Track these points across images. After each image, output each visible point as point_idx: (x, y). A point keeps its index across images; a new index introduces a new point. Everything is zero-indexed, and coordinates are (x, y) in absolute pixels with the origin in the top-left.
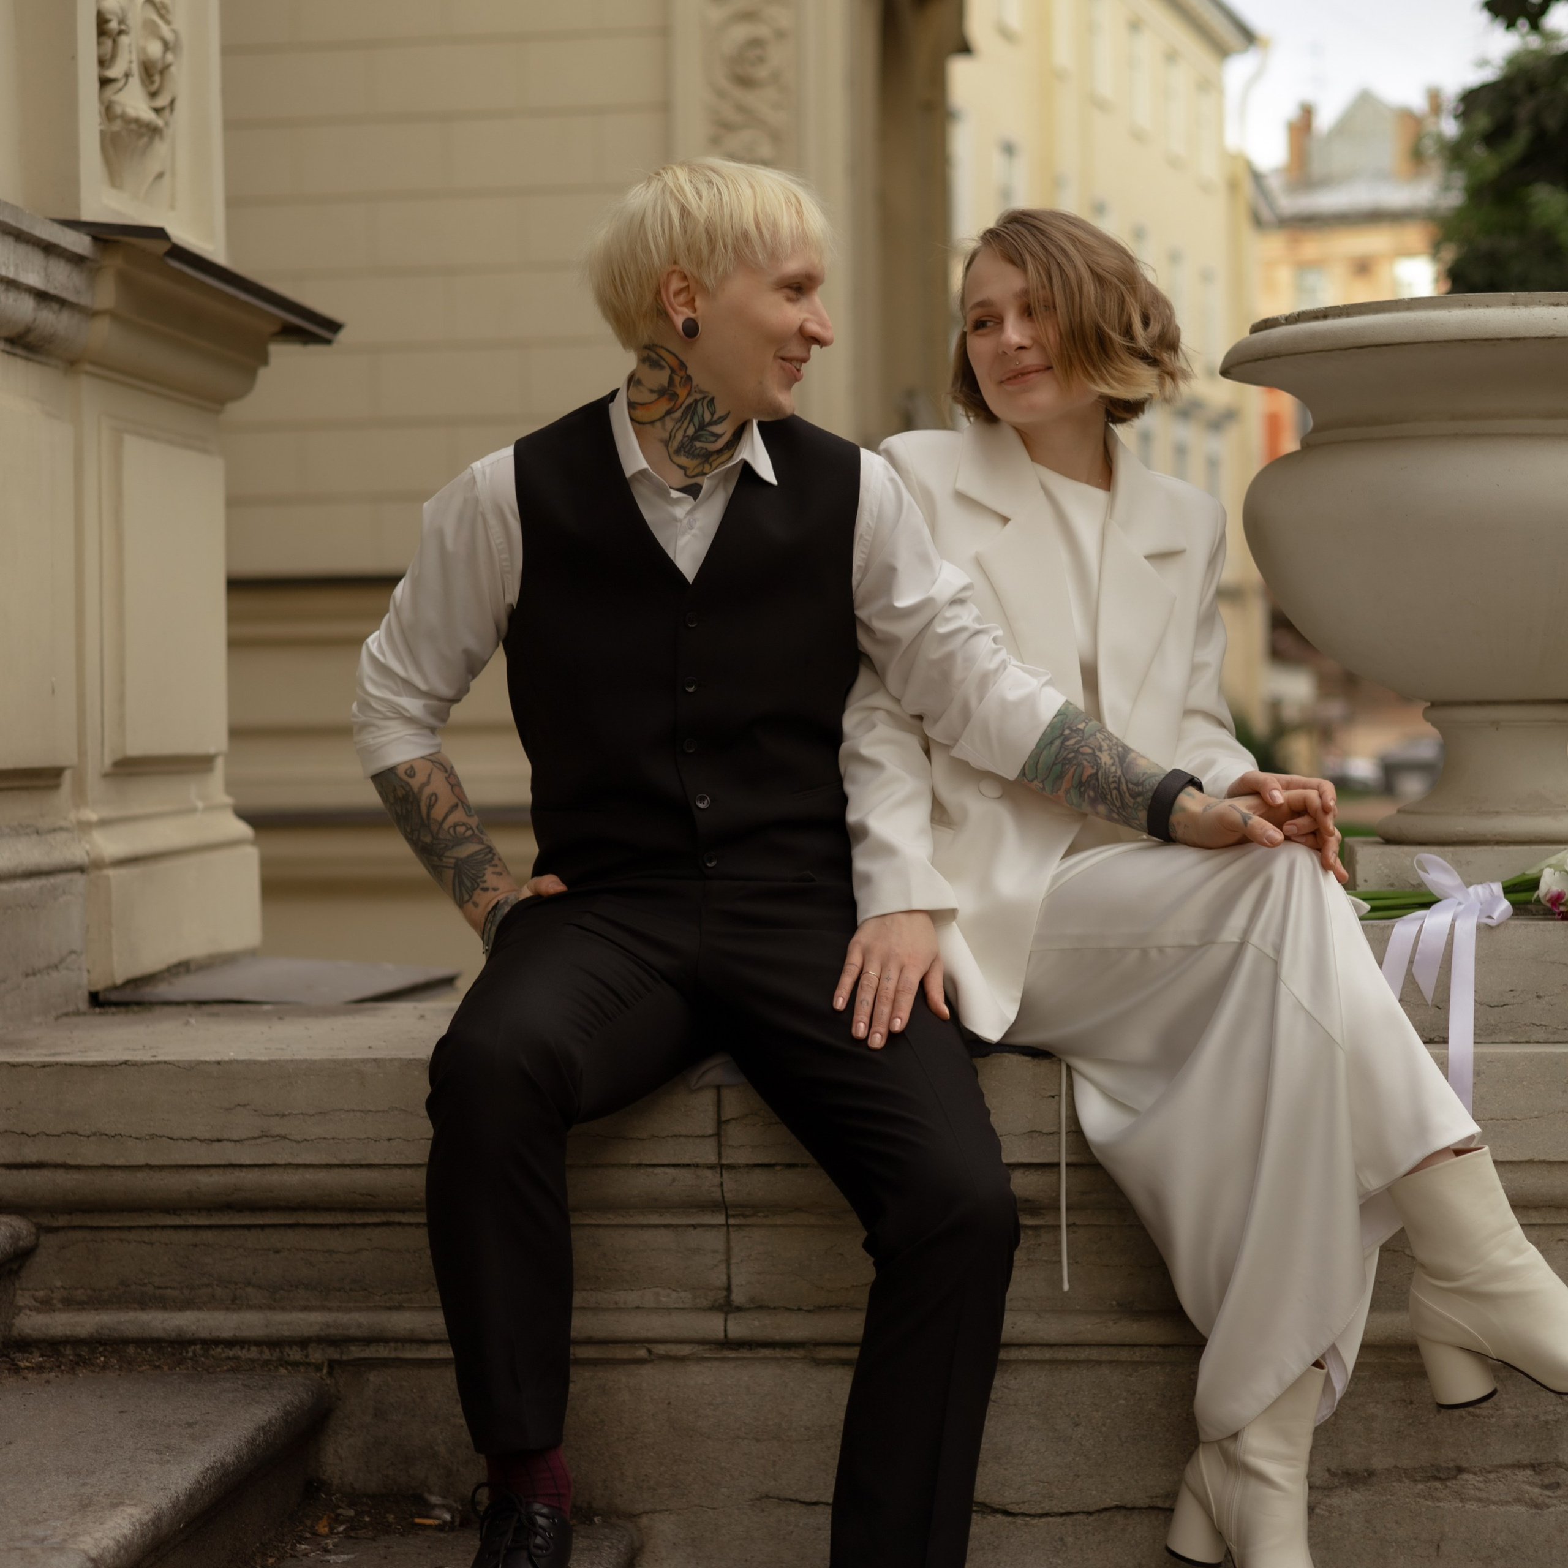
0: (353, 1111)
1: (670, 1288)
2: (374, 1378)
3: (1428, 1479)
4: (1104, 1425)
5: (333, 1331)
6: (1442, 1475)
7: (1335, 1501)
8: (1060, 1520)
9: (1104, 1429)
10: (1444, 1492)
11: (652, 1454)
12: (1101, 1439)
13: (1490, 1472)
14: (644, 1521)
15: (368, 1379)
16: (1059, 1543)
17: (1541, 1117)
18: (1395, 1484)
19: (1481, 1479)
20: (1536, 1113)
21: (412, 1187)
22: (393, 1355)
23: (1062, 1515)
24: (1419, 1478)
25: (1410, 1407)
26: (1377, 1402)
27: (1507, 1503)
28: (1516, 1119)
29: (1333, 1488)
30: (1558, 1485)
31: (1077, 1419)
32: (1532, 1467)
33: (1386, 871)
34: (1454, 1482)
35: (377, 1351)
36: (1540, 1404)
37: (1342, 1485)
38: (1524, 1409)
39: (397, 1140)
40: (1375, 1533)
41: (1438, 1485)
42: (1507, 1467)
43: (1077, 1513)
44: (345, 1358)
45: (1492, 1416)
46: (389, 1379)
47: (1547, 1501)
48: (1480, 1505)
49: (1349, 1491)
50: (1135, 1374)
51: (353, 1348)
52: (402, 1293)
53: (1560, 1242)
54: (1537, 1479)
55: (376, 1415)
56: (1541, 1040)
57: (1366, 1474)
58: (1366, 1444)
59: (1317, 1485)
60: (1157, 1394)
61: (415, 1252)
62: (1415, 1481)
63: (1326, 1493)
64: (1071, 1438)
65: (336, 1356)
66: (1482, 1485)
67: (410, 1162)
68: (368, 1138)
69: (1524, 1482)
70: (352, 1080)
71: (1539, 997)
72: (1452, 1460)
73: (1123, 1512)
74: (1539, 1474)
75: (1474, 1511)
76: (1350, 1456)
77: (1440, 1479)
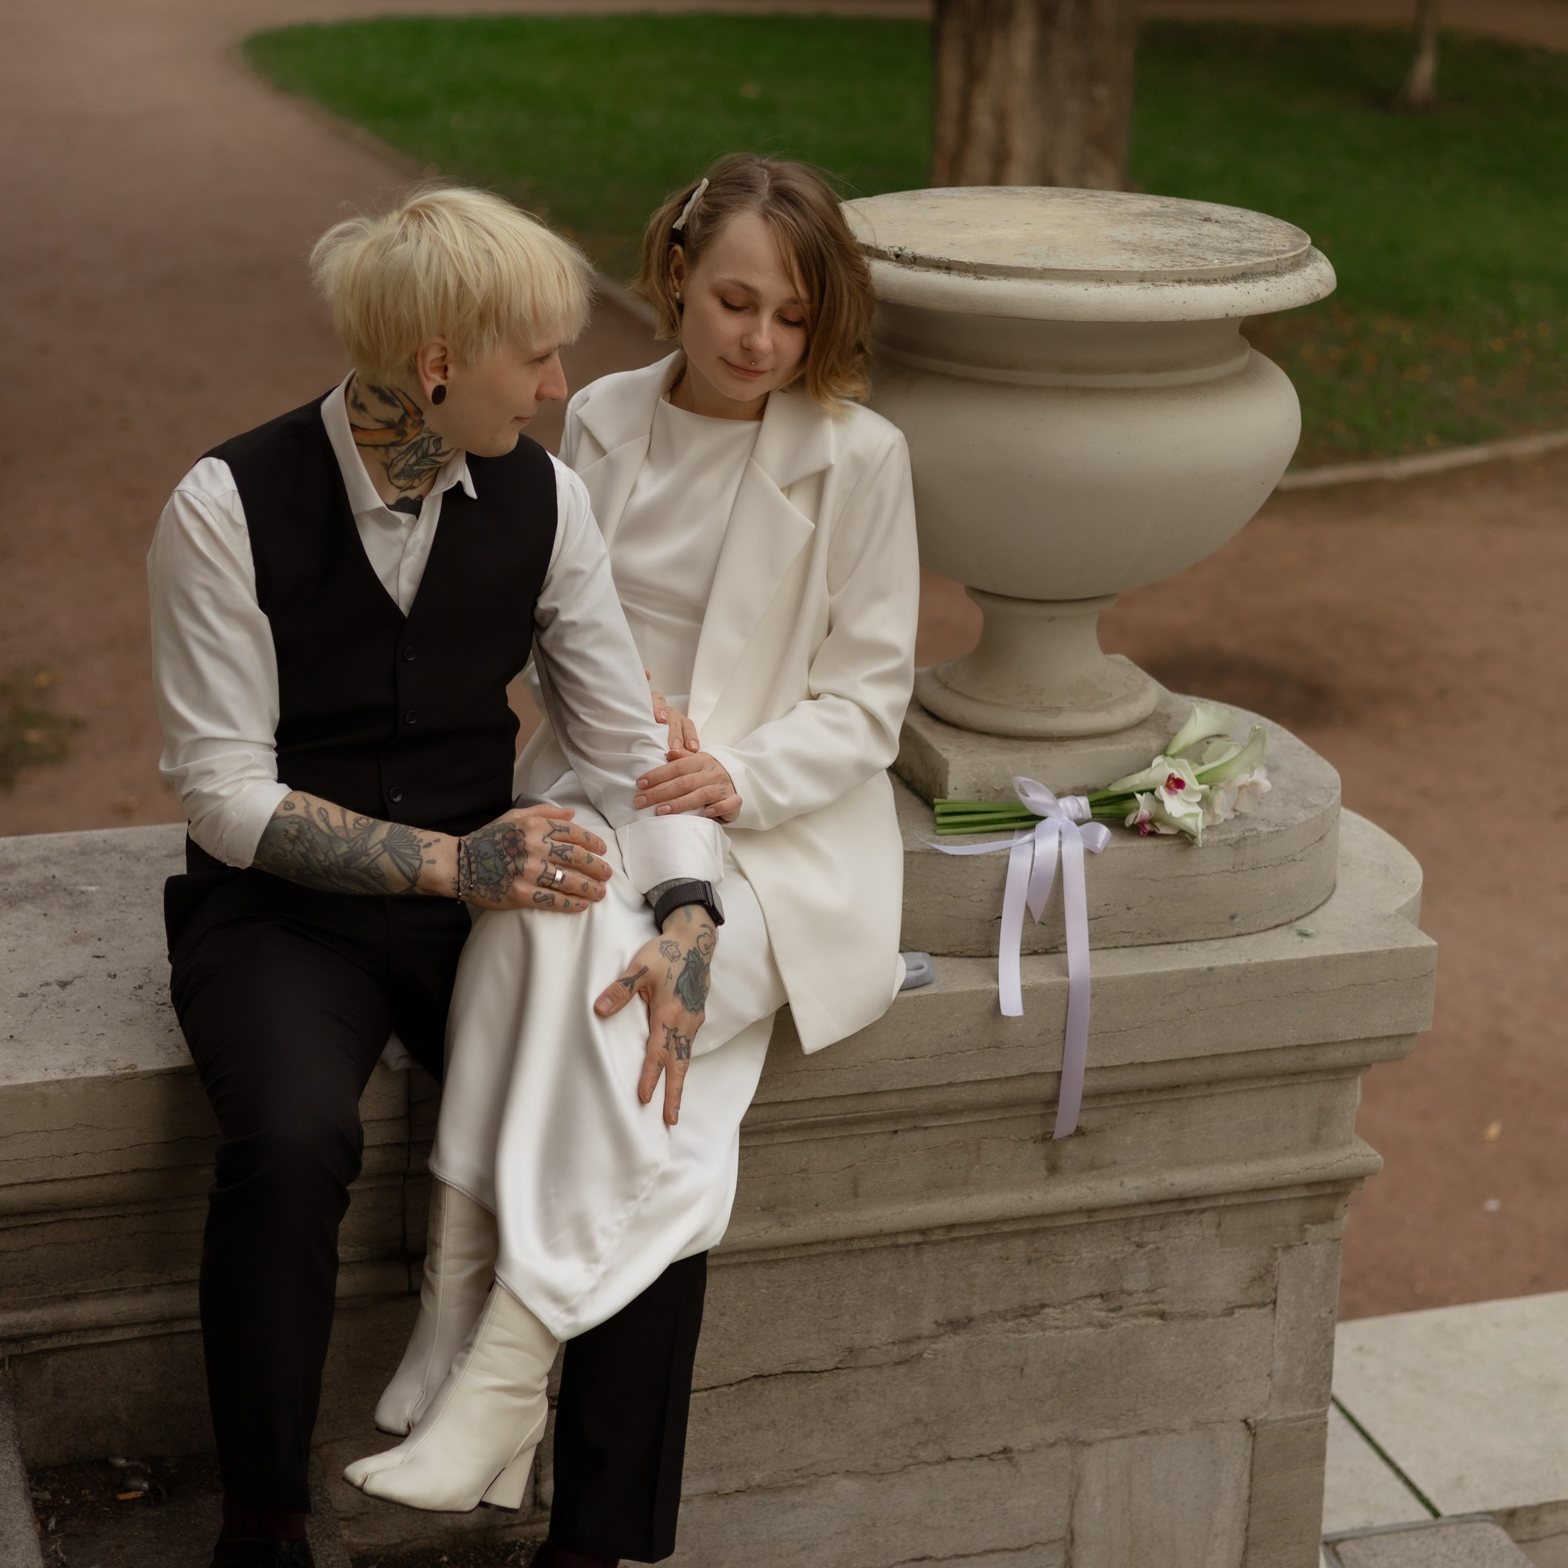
0: (37, 1132)
1: (346, 1245)
2: (52, 1362)
3: (1016, 1318)
4: (746, 1311)
5: (16, 1332)
6: (1028, 1313)
7: (940, 1346)
8: (705, 1394)
9: (747, 1314)
10: (1030, 1326)
11: (331, 1391)
12: (744, 1323)
13: (1066, 1304)
14: (325, 1450)
15: (47, 1365)
16: (705, 1413)
17: (1143, 1026)
18: (989, 1325)
19: (1059, 1311)
20: (1138, 1024)
21: (98, 1193)
22: (76, 1342)
23: (706, 1389)
24: (1009, 1318)
25: (1006, 1262)
26: (979, 1262)
27: (1079, 1327)
28: (1121, 1031)
29: (938, 1336)
30: (1121, 1308)
31: (723, 1310)
32: (1102, 1296)
33: (974, 779)
34: (1037, 1316)
35: (59, 1341)
36: (1111, 1246)
37: (946, 1332)
38: (1098, 1252)
39: (84, 1154)
40: (972, 1366)
41: (1024, 1320)
42: (1081, 1298)
43: (720, 1386)
44: (26, 1351)
45: (1072, 1261)
46: (68, 1360)
47: (1112, 1321)
48: (1057, 1331)
49: (952, 1335)
50: (776, 1266)
51: (35, 1342)
52: (78, 1281)
53: (1137, 1115)
54: (1105, 1306)
55: (55, 1395)
56: (1127, 945)
57: (966, 1321)
58: (968, 1297)
59: (926, 1335)
60: (794, 1281)
61: (89, 1242)
62: (1006, 1320)
63: (933, 1340)
64: (718, 1326)
65: (18, 1351)
66: (1059, 1316)
67: (98, 1172)
68: (53, 1155)
69: (1094, 1309)
70: (34, 1103)
71: (1128, 908)
72: (1038, 1300)
73: (761, 1379)
74: (1106, 1301)
75: (1052, 1337)
76: (954, 1308)
77: (1026, 1316)
